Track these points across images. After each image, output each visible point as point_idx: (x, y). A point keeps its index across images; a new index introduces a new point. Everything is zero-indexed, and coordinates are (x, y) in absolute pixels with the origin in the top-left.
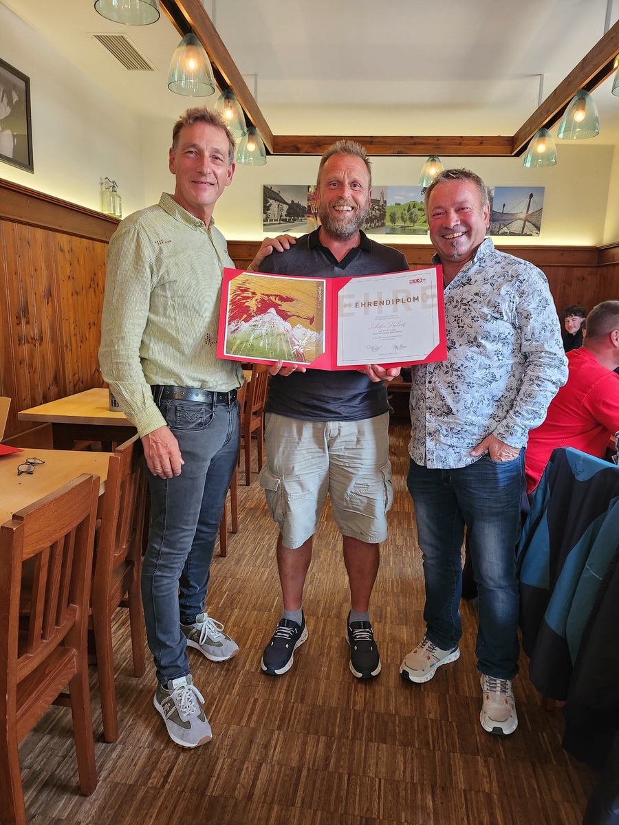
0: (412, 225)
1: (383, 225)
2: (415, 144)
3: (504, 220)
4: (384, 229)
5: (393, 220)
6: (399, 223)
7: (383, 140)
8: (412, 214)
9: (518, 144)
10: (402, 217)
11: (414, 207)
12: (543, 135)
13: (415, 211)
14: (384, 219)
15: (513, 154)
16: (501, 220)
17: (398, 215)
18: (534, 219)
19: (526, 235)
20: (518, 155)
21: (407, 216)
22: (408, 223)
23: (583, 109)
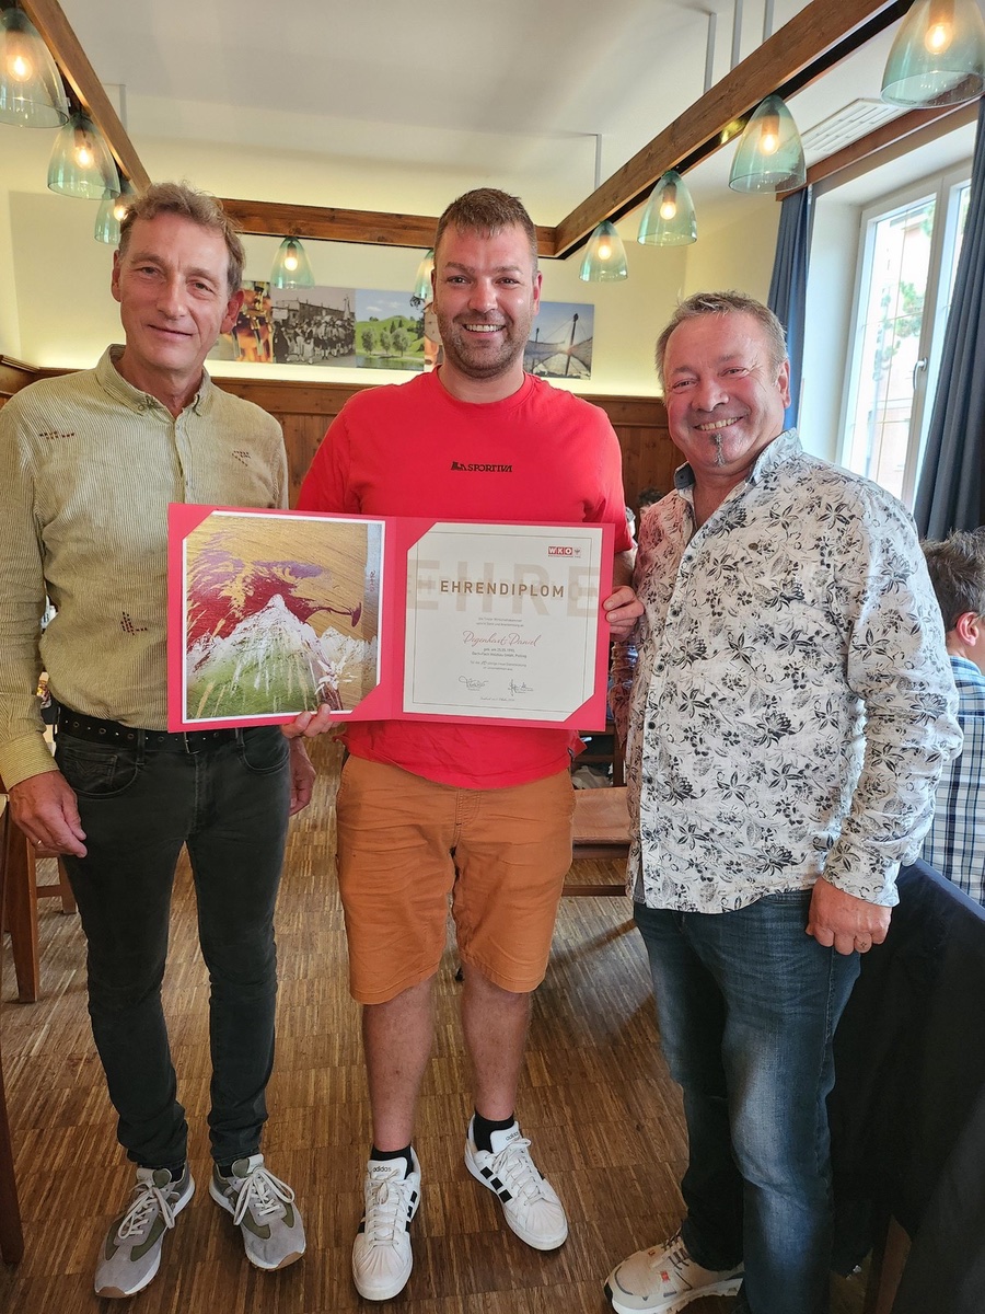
0: (398, 354)
1: (351, 352)
2: (405, 227)
3: (539, 353)
4: (352, 359)
5: (368, 345)
6: (378, 351)
7: (352, 216)
8: (397, 337)
9: (565, 240)
10: (382, 341)
11: (400, 326)
12: (606, 232)
13: (402, 331)
14: (352, 342)
15: (557, 255)
16: (534, 353)
17: (375, 337)
18: (581, 353)
19: (571, 377)
20: (564, 257)
21: (390, 339)
22: (392, 352)
23: (673, 199)
